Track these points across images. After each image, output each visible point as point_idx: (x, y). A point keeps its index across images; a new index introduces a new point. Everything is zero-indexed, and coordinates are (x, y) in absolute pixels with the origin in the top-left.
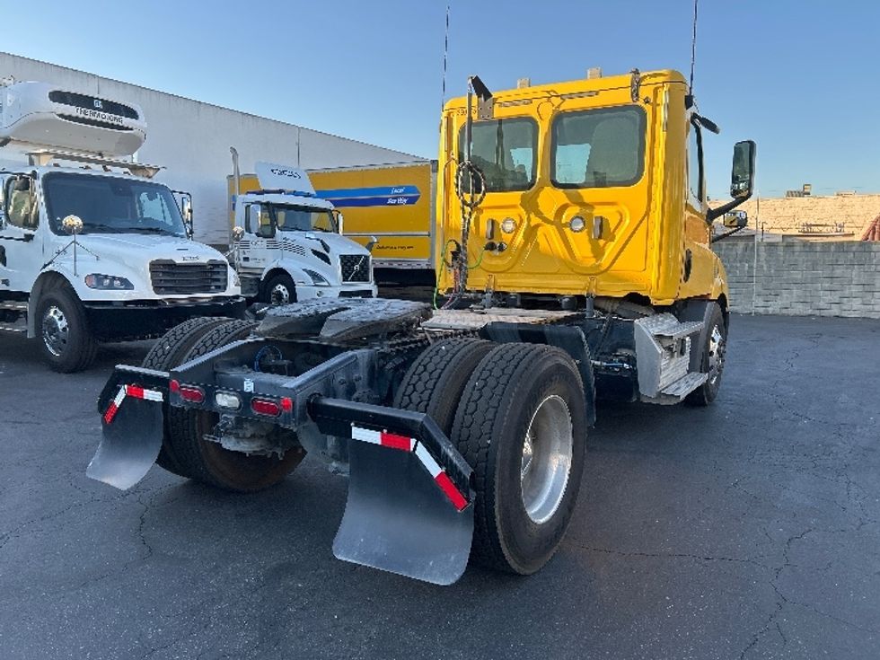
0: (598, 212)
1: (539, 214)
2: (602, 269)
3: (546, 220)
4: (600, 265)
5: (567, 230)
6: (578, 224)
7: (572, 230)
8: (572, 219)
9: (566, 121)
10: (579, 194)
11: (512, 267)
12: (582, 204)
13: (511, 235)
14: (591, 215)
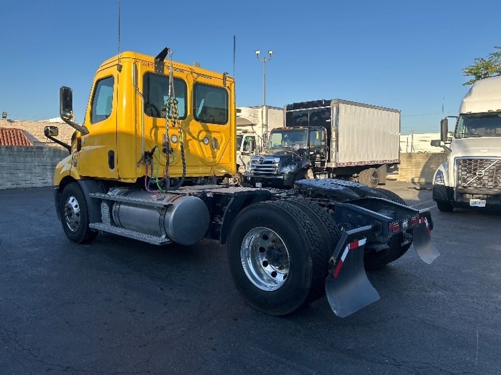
0: (214, 135)
1: (190, 134)
2: (217, 163)
3: (193, 137)
4: (215, 161)
5: (202, 143)
6: (206, 141)
7: (204, 143)
8: (204, 138)
9: (199, 86)
10: (207, 125)
11: (177, 163)
12: (208, 131)
13: (176, 144)
14: (211, 136)
